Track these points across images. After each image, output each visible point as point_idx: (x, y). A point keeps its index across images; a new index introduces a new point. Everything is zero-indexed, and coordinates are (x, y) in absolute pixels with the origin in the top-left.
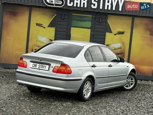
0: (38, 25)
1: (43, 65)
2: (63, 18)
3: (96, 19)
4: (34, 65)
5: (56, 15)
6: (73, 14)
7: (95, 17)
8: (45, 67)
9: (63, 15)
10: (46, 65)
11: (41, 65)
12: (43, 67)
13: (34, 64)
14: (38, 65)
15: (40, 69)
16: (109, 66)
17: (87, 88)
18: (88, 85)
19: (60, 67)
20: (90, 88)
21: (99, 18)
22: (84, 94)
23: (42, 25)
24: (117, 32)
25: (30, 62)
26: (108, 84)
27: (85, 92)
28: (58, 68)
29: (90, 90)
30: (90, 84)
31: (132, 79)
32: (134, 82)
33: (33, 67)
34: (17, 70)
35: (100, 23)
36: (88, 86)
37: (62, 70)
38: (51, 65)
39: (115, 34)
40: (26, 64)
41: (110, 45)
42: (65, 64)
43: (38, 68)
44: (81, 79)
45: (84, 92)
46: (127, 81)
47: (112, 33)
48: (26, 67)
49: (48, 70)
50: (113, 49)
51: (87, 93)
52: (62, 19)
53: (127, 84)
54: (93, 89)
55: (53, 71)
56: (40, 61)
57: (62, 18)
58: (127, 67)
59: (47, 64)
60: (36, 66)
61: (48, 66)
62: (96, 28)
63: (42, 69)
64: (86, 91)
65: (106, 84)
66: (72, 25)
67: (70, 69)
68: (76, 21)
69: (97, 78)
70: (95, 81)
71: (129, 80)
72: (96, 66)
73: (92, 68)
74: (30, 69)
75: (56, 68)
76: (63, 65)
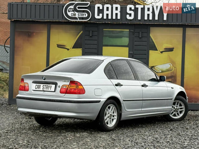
0: (59, 46)
1: (48, 85)
2: (91, 35)
3: (135, 33)
4: (37, 87)
5: (82, 32)
6: (104, 30)
7: (133, 31)
8: (51, 88)
9: (91, 31)
10: (51, 85)
11: (45, 86)
12: (48, 88)
13: (37, 84)
14: (42, 85)
15: (45, 90)
16: (143, 86)
17: (110, 113)
18: (112, 110)
19: (69, 85)
20: (116, 114)
21: (139, 32)
22: (106, 121)
23: (64, 46)
24: (163, 49)
25: (33, 83)
26: (143, 109)
27: (108, 119)
28: (67, 88)
29: (115, 116)
30: (114, 108)
31: (181, 105)
32: (184, 109)
33: (36, 89)
34: (19, 95)
35: (141, 38)
36: (112, 112)
37: (72, 89)
38: (57, 84)
39: (162, 52)
40: (28, 86)
41: (156, 66)
42: (75, 81)
43: (42, 90)
44: (99, 102)
45: (106, 119)
46: (174, 108)
47: (157, 50)
48: (28, 90)
49: (54, 91)
50: (161, 71)
51: (110, 121)
52: (91, 37)
53: (174, 112)
54: (120, 115)
55: (61, 92)
56: (44, 80)
57: (89, 35)
58: (172, 88)
59: (53, 83)
60: (39, 87)
61: (53, 86)
62: (135, 46)
63: (47, 90)
64: (108, 117)
65: (141, 110)
66: (104, 44)
67: (83, 88)
68: (108, 37)
69: (124, 101)
70: (122, 105)
71: (177, 107)
72: (122, 85)
73: (116, 87)
74: (32, 93)
75: (65, 87)
76: (73, 82)
